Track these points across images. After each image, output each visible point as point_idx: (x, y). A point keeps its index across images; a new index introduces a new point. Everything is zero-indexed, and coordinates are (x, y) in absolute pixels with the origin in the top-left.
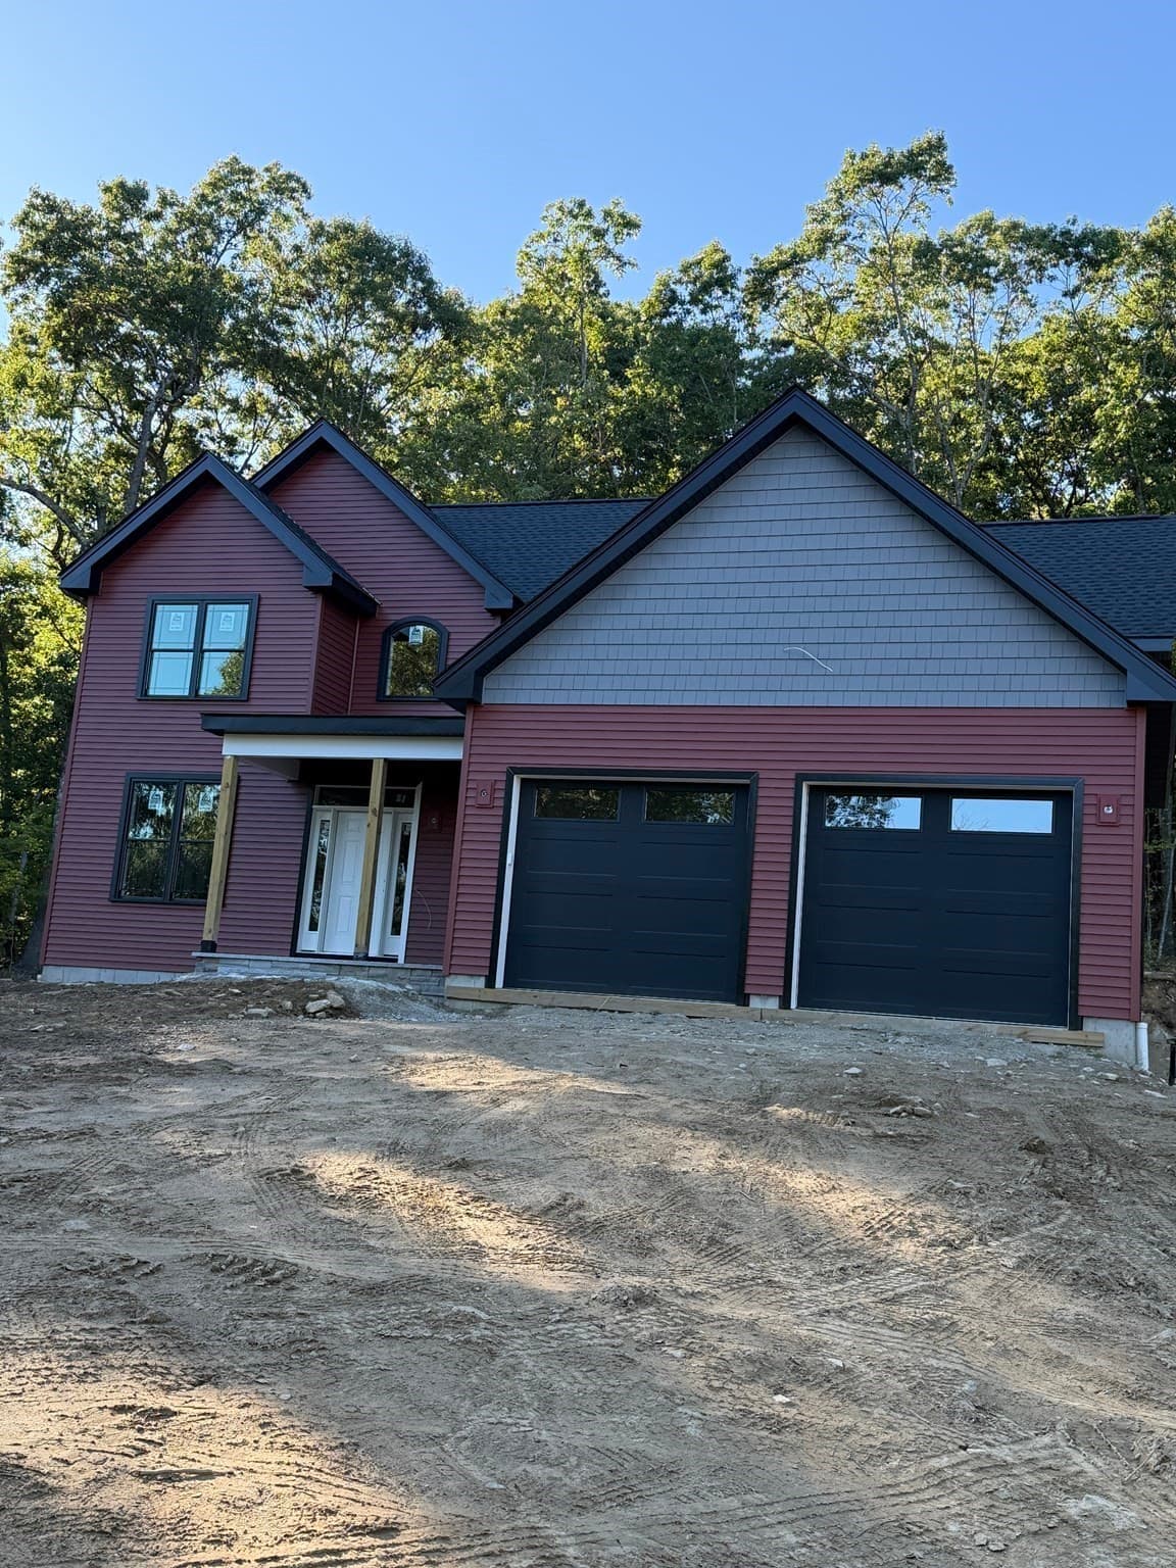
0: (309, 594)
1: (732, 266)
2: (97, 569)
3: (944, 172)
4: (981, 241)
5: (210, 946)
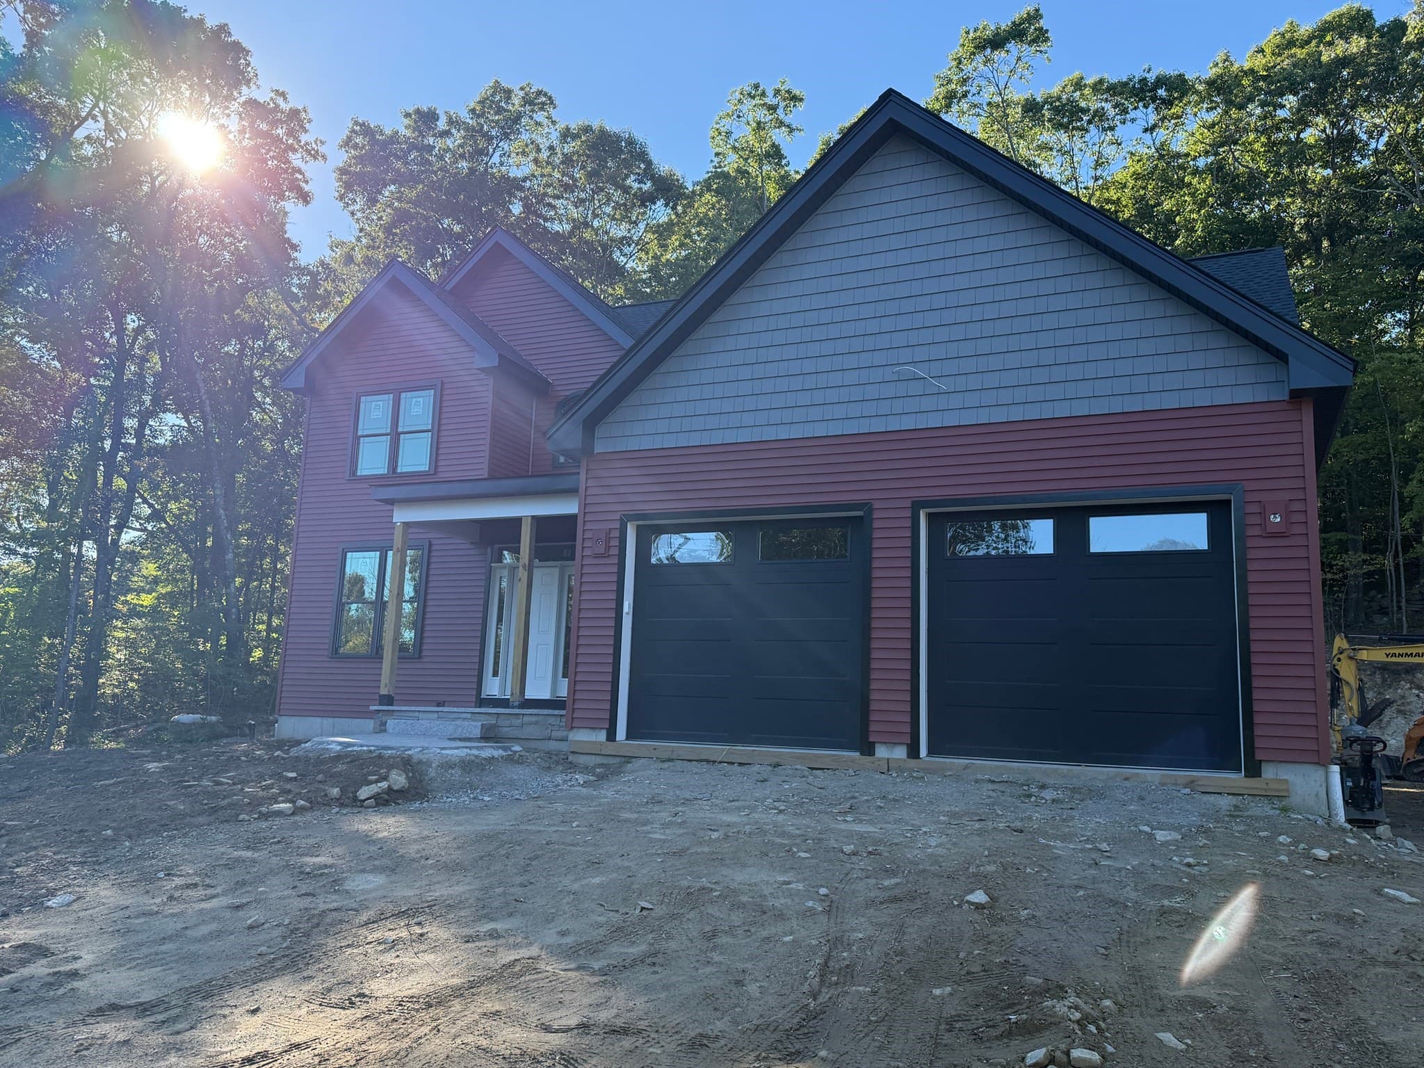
0: (482, 376)
2: (311, 371)
3: (1041, 36)
4: (1075, 95)
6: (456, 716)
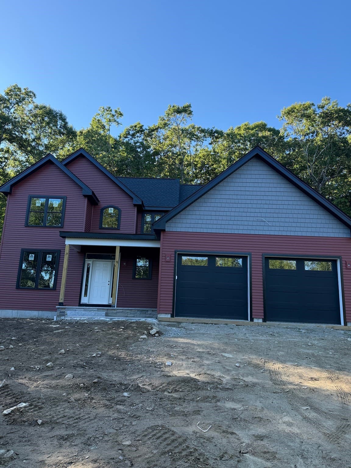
0: (83, 197)
1: (144, 128)
2: (12, 186)
3: (190, 113)
4: (193, 130)
5: (61, 304)
6: (91, 310)
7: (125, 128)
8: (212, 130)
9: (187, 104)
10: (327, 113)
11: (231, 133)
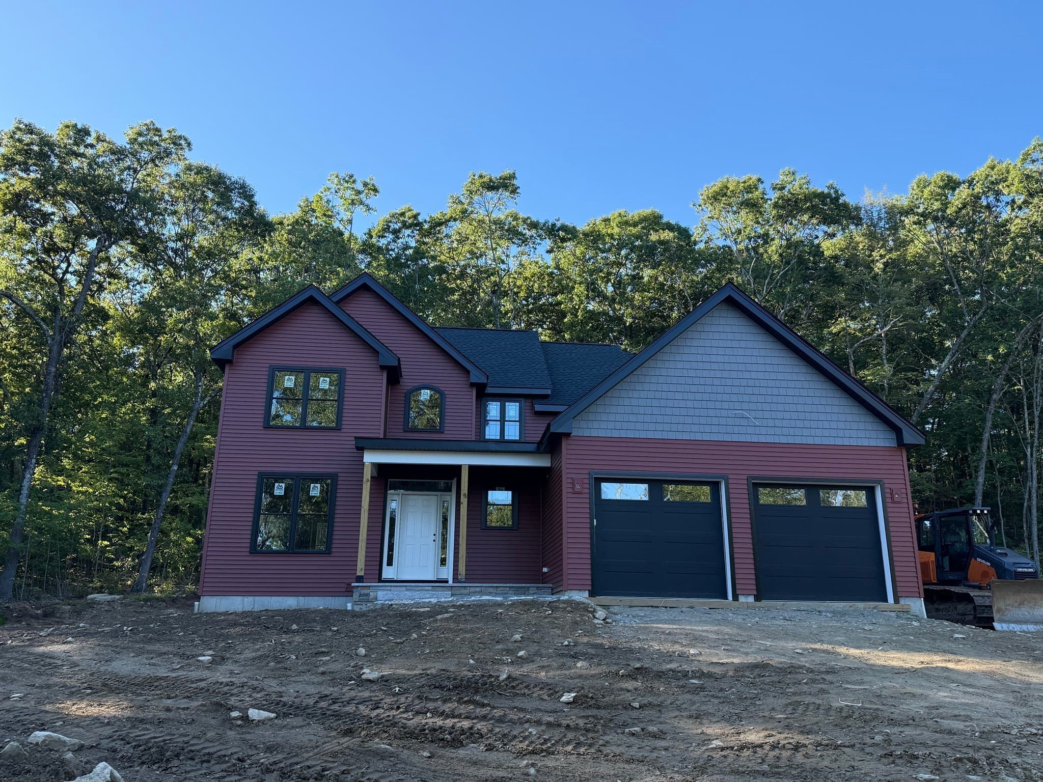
0: (378, 370)
1: (420, 219)
2: (235, 347)
4: (514, 222)
5: (360, 579)
7: (382, 218)
8: (554, 225)
9: (507, 172)
10: (789, 200)
11: (592, 232)
